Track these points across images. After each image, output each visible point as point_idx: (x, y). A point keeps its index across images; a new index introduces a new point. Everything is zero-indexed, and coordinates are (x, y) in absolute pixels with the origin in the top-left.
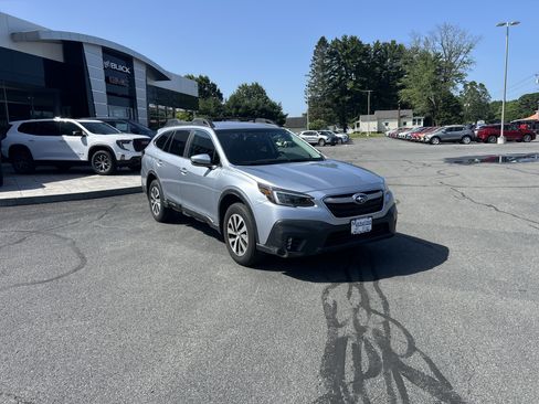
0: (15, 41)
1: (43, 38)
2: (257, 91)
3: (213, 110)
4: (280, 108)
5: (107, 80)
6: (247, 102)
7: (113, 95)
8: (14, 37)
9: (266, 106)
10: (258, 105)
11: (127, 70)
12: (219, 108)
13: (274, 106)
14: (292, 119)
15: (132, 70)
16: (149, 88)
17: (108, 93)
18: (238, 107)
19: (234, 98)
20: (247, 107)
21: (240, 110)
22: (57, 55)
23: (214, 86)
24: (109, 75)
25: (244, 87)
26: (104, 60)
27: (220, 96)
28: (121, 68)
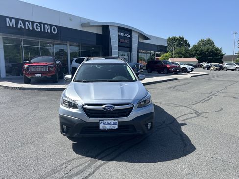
0: (82, 27)
1: (92, 25)
2: (209, 42)
3: (183, 52)
4: (221, 51)
5: (119, 41)
6: (203, 48)
7: (121, 47)
8: (83, 25)
9: (213, 49)
10: (208, 49)
11: (129, 36)
12: (187, 51)
13: (217, 50)
14: (227, 56)
15: (131, 36)
16: (139, 43)
17: (118, 46)
18: (197, 51)
19: (195, 47)
20: (202, 51)
21: (198, 52)
22: (100, 32)
23: (186, 41)
24: (120, 38)
25: (202, 41)
26: (118, 32)
27: (188, 45)
28: (126, 35)
